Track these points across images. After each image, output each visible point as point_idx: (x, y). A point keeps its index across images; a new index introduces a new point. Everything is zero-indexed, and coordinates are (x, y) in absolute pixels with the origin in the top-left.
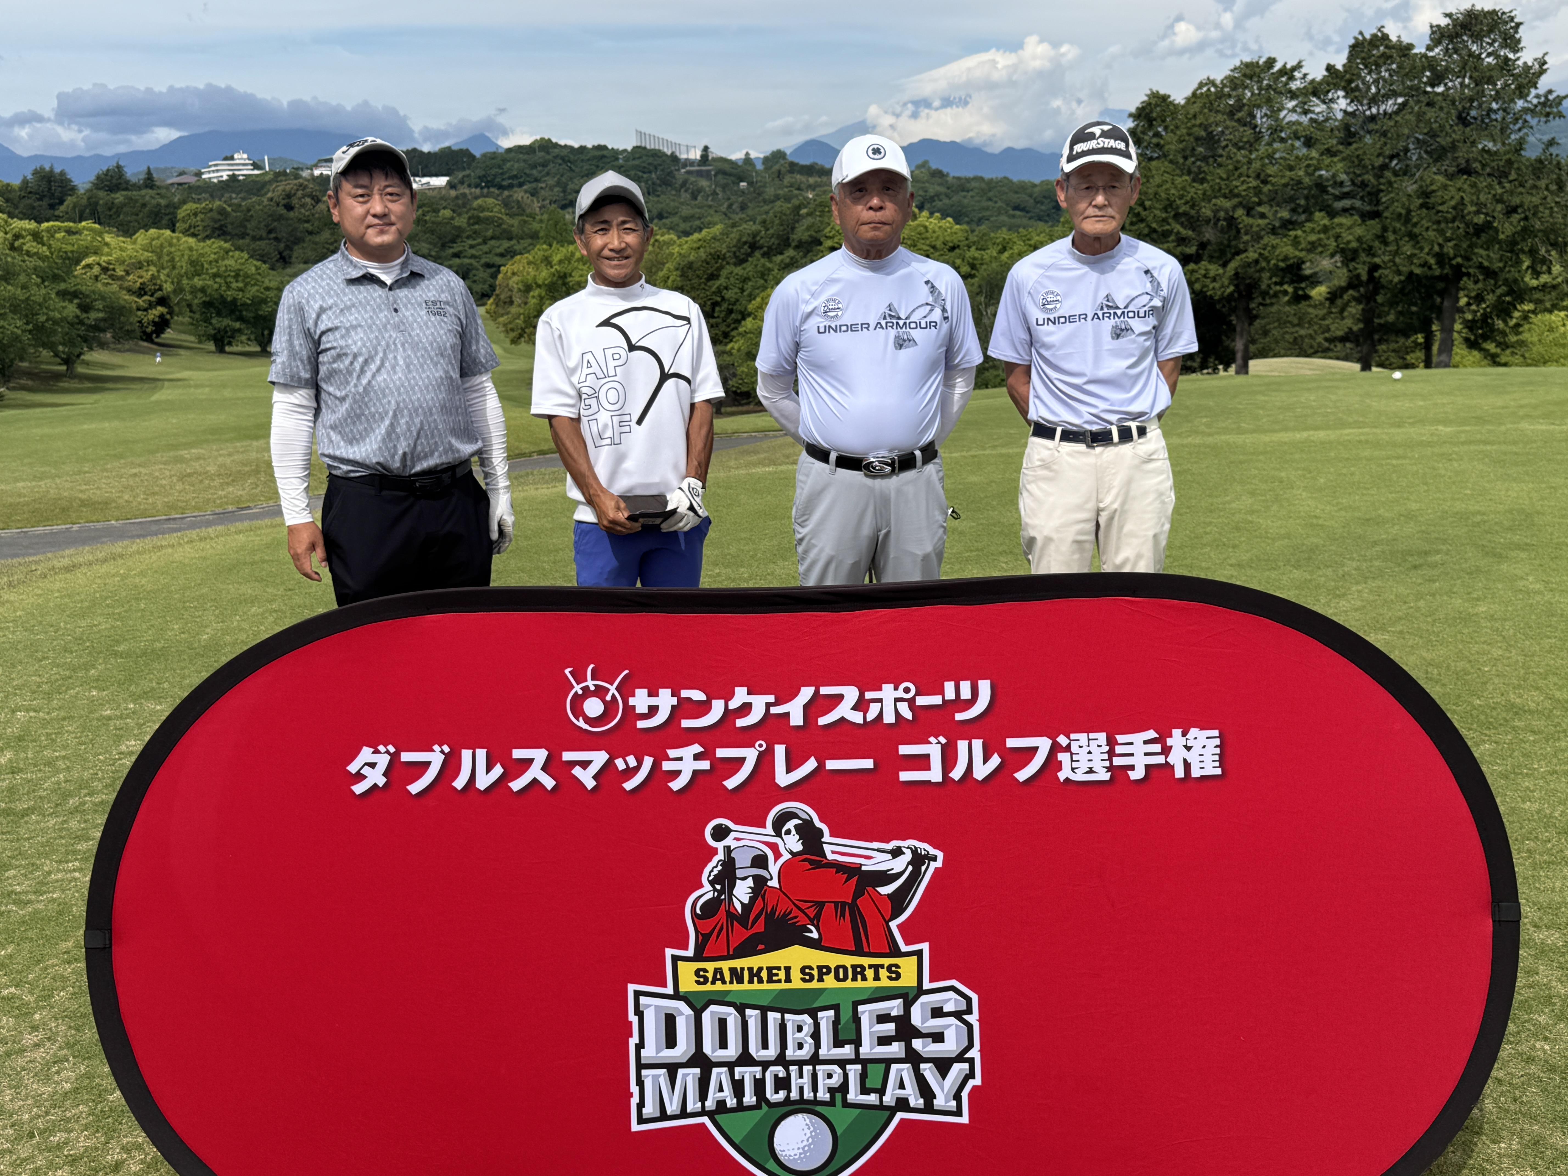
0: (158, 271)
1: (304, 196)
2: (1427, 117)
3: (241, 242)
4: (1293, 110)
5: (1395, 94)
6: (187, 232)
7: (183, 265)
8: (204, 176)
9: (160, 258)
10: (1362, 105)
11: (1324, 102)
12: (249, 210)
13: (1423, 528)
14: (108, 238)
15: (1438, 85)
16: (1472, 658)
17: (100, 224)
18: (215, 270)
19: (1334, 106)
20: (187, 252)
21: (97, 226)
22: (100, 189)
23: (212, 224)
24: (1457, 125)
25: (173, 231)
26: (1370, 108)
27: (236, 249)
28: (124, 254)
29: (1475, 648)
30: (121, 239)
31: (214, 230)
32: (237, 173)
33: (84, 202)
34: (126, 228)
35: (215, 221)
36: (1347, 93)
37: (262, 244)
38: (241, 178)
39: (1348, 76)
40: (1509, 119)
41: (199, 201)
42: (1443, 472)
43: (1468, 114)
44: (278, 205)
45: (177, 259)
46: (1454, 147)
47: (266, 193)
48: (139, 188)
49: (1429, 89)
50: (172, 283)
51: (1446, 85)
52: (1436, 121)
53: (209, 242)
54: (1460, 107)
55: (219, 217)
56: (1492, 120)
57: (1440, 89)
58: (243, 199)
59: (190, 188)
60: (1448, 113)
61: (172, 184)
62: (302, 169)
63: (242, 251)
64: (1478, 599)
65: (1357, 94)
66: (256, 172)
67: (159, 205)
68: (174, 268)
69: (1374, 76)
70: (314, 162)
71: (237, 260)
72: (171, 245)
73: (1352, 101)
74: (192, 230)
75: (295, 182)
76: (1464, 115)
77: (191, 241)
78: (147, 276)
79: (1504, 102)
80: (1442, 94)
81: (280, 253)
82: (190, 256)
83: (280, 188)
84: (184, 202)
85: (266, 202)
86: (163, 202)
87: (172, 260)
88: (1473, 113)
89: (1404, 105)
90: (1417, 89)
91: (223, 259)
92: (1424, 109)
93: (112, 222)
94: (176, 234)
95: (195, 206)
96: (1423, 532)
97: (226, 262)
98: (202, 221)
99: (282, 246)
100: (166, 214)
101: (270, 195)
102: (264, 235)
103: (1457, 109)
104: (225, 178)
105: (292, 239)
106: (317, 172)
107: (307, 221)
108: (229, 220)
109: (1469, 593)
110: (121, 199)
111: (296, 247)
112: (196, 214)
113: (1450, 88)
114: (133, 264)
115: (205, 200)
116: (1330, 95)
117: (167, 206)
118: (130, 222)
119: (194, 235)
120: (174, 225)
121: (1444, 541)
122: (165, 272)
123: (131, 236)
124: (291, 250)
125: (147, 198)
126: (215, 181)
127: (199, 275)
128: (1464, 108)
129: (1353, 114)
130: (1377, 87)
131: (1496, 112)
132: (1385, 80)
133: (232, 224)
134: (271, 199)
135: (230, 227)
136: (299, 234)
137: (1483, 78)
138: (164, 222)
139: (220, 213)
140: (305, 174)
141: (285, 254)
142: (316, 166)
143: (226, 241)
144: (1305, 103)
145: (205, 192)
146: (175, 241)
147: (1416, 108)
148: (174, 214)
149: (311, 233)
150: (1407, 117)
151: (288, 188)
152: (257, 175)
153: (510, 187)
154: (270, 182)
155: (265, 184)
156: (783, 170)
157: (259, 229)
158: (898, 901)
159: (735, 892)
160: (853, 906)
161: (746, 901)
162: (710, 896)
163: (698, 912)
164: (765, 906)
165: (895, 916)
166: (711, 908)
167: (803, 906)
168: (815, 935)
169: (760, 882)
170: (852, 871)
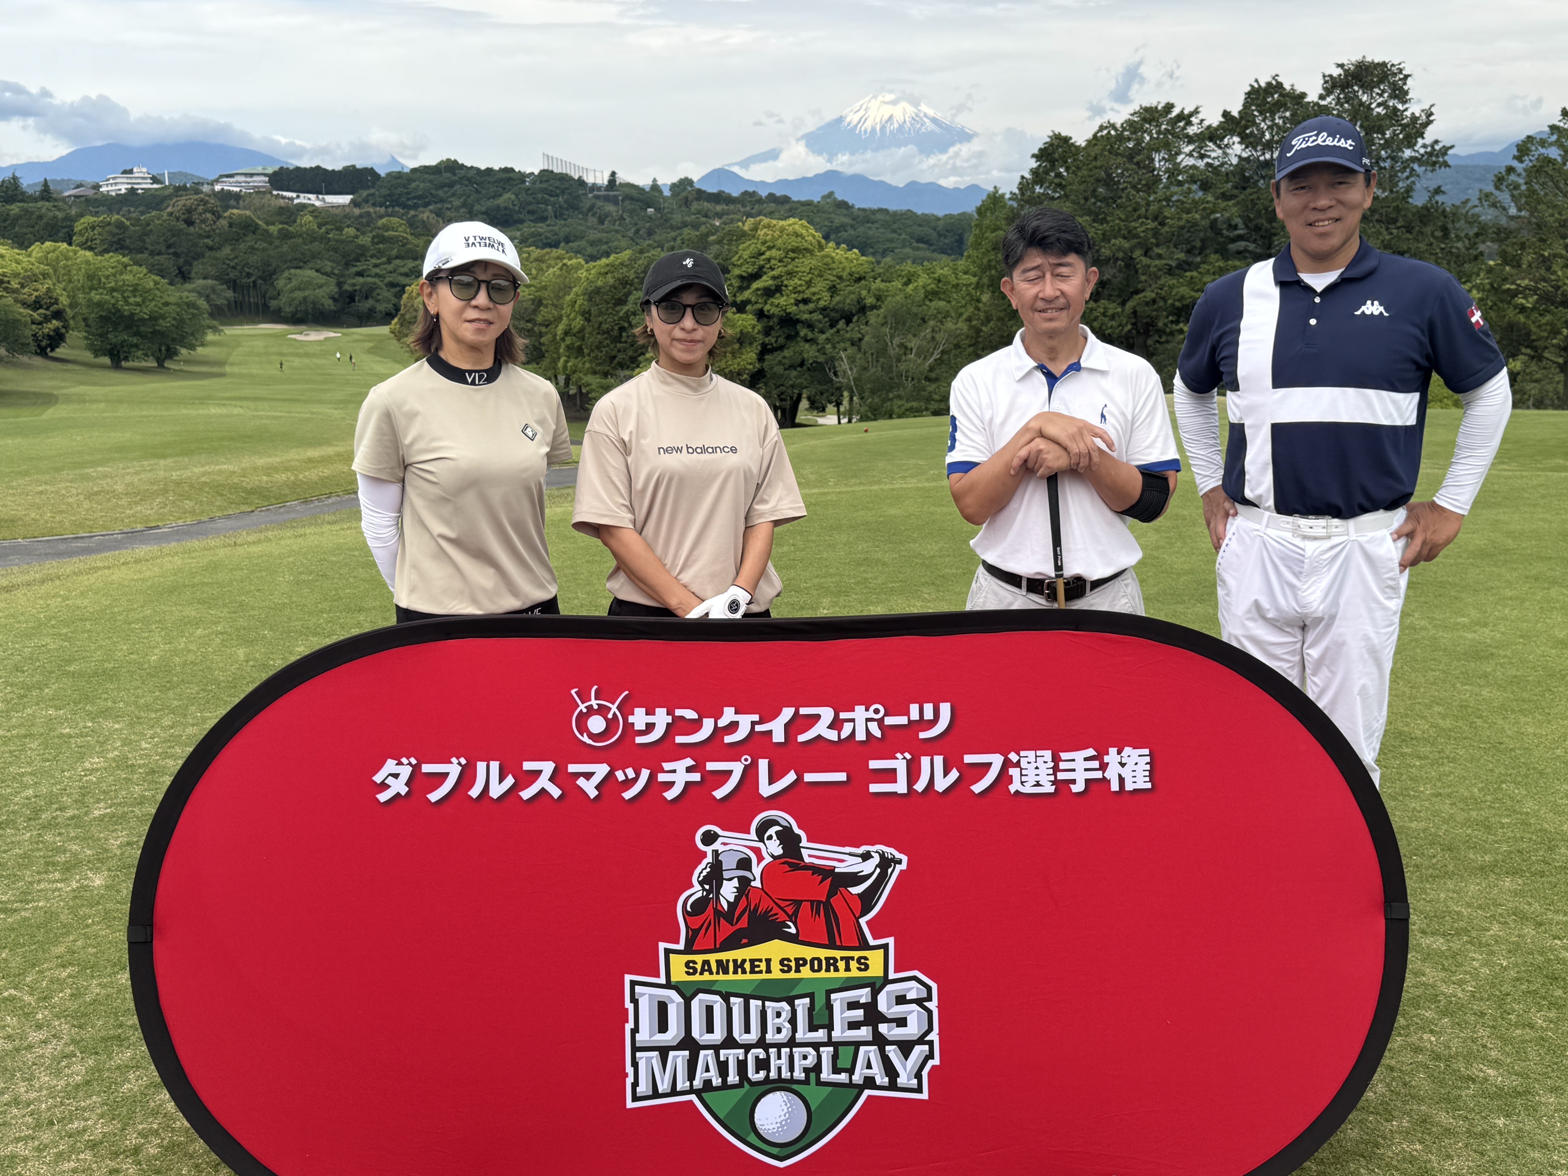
152: (157, 190)
153: (415, 207)
154: (170, 197)
155: (164, 199)
156: (690, 197)
157: (158, 244)
158: (867, 900)
159: (722, 892)
160: (827, 905)
161: (732, 900)
162: (699, 895)
163: (689, 909)
164: (749, 904)
165: (864, 913)
166: (700, 905)
167: (783, 904)
168: (793, 930)
169: (744, 882)
170: (829, 872)
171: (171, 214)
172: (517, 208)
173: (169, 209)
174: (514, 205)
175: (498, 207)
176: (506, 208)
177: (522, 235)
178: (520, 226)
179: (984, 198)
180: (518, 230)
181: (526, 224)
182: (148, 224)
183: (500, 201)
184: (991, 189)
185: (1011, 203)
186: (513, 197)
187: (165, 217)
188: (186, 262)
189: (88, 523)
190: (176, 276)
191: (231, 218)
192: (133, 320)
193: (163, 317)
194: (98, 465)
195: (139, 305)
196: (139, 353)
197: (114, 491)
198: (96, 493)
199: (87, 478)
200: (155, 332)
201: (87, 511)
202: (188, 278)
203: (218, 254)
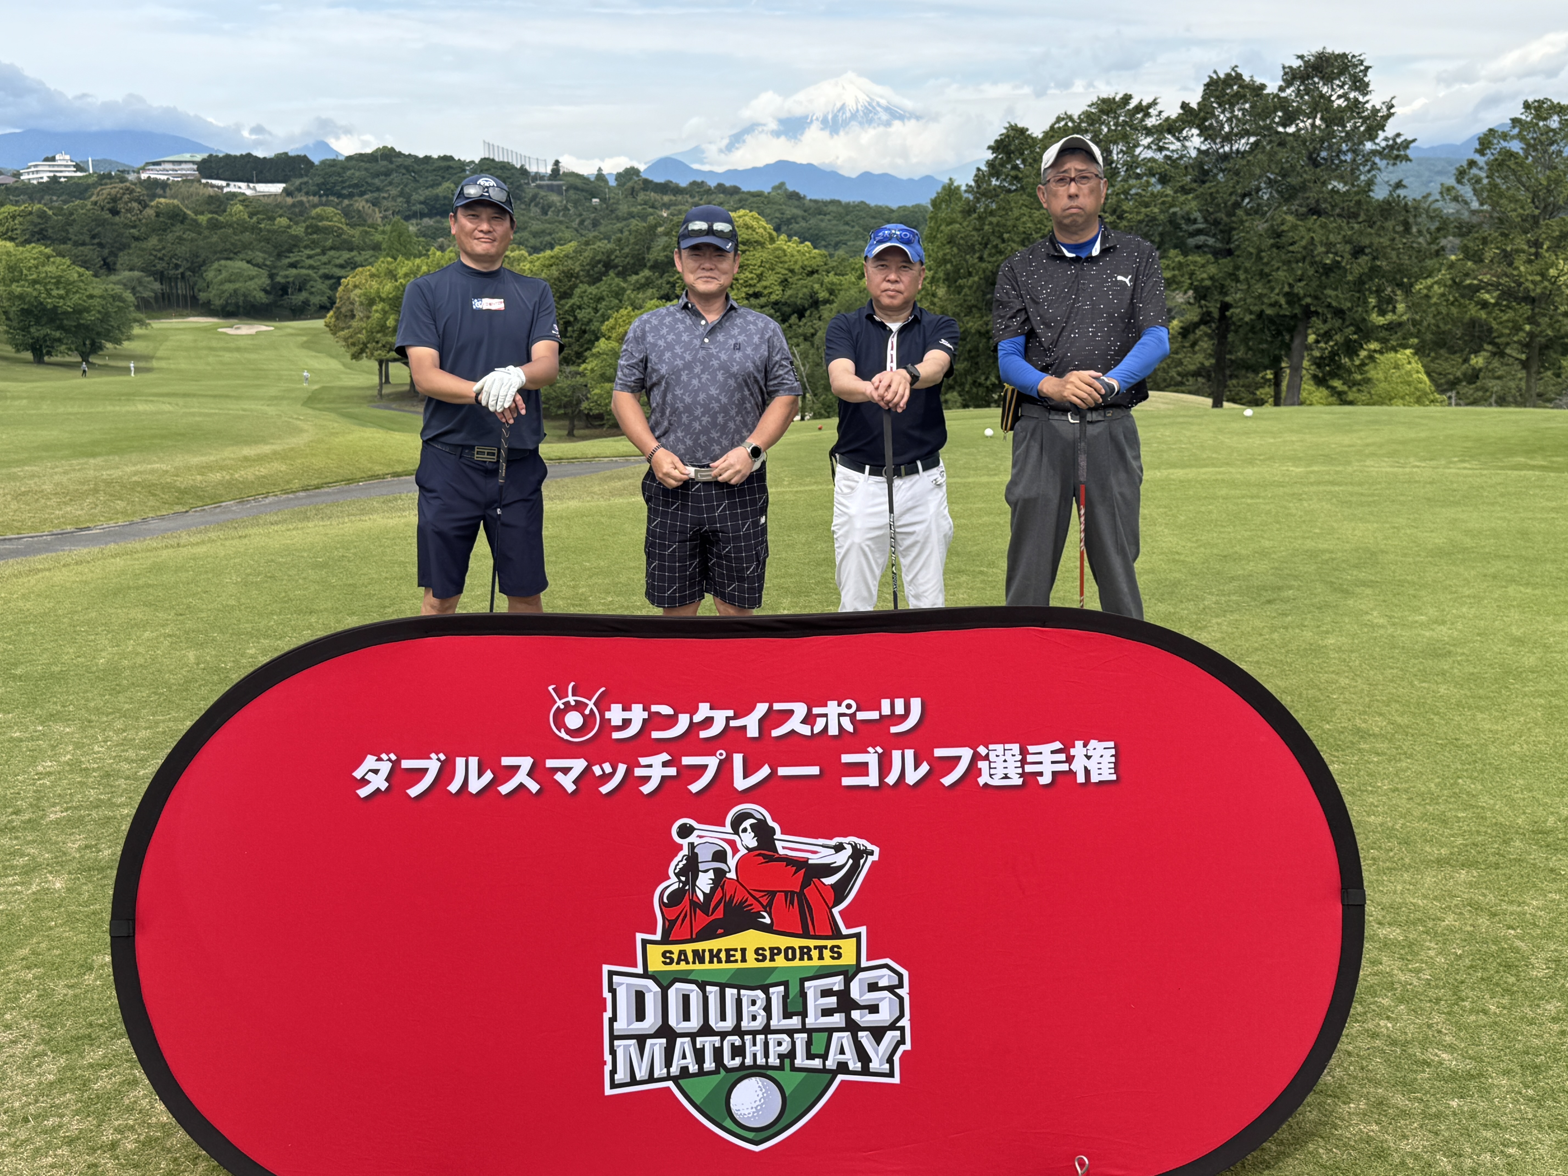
2: (1279, 158)
3: (62, 247)
4: (1149, 147)
5: (1248, 133)
6: (3, 236)
10: (1215, 143)
11: (1178, 139)
13: (1276, 565)
15: (1290, 125)
16: (1322, 687)
19: (1187, 144)
20: (5, 257)
23: (31, 227)
24: (1307, 165)
26: (1223, 146)
29: (1324, 677)
31: (33, 234)
36: (1201, 131)
37: (85, 249)
39: (1202, 114)
40: (1360, 160)
42: (1294, 511)
43: (1318, 155)
44: (102, 209)
46: (1303, 187)
49: (1281, 129)
51: (1297, 125)
52: (1287, 162)
54: (1311, 147)
55: (40, 221)
56: (1341, 161)
57: (1291, 129)
58: (65, 202)
60: (1299, 153)
64: (1327, 632)
65: (1210, 132)
69: (1228, 115)
73: (1206, 140)
74: (10, 234)
76: (1315, 156)
77: (9, 245)
79: (1354, 144)
80: (1293, 134)
81: (104, 260)
82: (7, 261)
88: (1324, 154)
89: (1256, 144)
90: (1269, 128)
91: (44, 265)
92: (1276, 149)
95: (13, 208)
96: (1276, 568)
98: (21, 224)
99: (106, 252)
102: (87, 240)
103: (1308, 149)
107: (134, 227)
108: (50, 224)
109: (1319, 627)
111: (121, 254)
112: (14, 218)
113: (1301, 129)
116: (1184, 133)
119: (12, 239)
121: (1296, 578)
124: (116, 256)
128: (1315, 149)
129: (1206, 153)
130: (1230, 125)
131: (1345, 153)
132: (1238, 120)
133: (53, 228)
135: (50, 231)
136: (124, 240)
137: (1334, 118)
139: (40, 217)
141: (109, 260)
143: (46, 246)
144: (1160, 140)
147: (1268, 148)
149: (137, 239)
150: (1260, 156)
152: (79, 178)
153: (350, 195)
154: (94, 185)
155: (88, 187)
156: (637, 187)
157: (82, 234)
158: (840, 891)
159: (698, 883)
160: (801, 895)
161: (707, 891)
162: (676, 886)
163: (665, 900)
164: (724, 895)
165: (837, 903)
166: (676, 897)
167: (757, 895)
168: (767, 920)
169: (720, 874)
170: (800, 864)
171: (95, 203)
173: (94, 198)
175: (437, 196)
179: (939, 189)
182: (71, 214)
183: (440, 191)
184: (945, 180)
185: (966, 195)
187: (89, 206)
188: (111, 253)
189: (15, 524)
190: (101, 267)
191: (157, 207)
192: (56, 314)
193: (87, 310)
194: (25, 464)
195: (61, 297)
196: (63, 348)
197: (42, 491)
198: (24, 494)
199: (13, 478)
200: (79, 326)
201: (15, 511)
202: (115, 270)
203: (144, 245)
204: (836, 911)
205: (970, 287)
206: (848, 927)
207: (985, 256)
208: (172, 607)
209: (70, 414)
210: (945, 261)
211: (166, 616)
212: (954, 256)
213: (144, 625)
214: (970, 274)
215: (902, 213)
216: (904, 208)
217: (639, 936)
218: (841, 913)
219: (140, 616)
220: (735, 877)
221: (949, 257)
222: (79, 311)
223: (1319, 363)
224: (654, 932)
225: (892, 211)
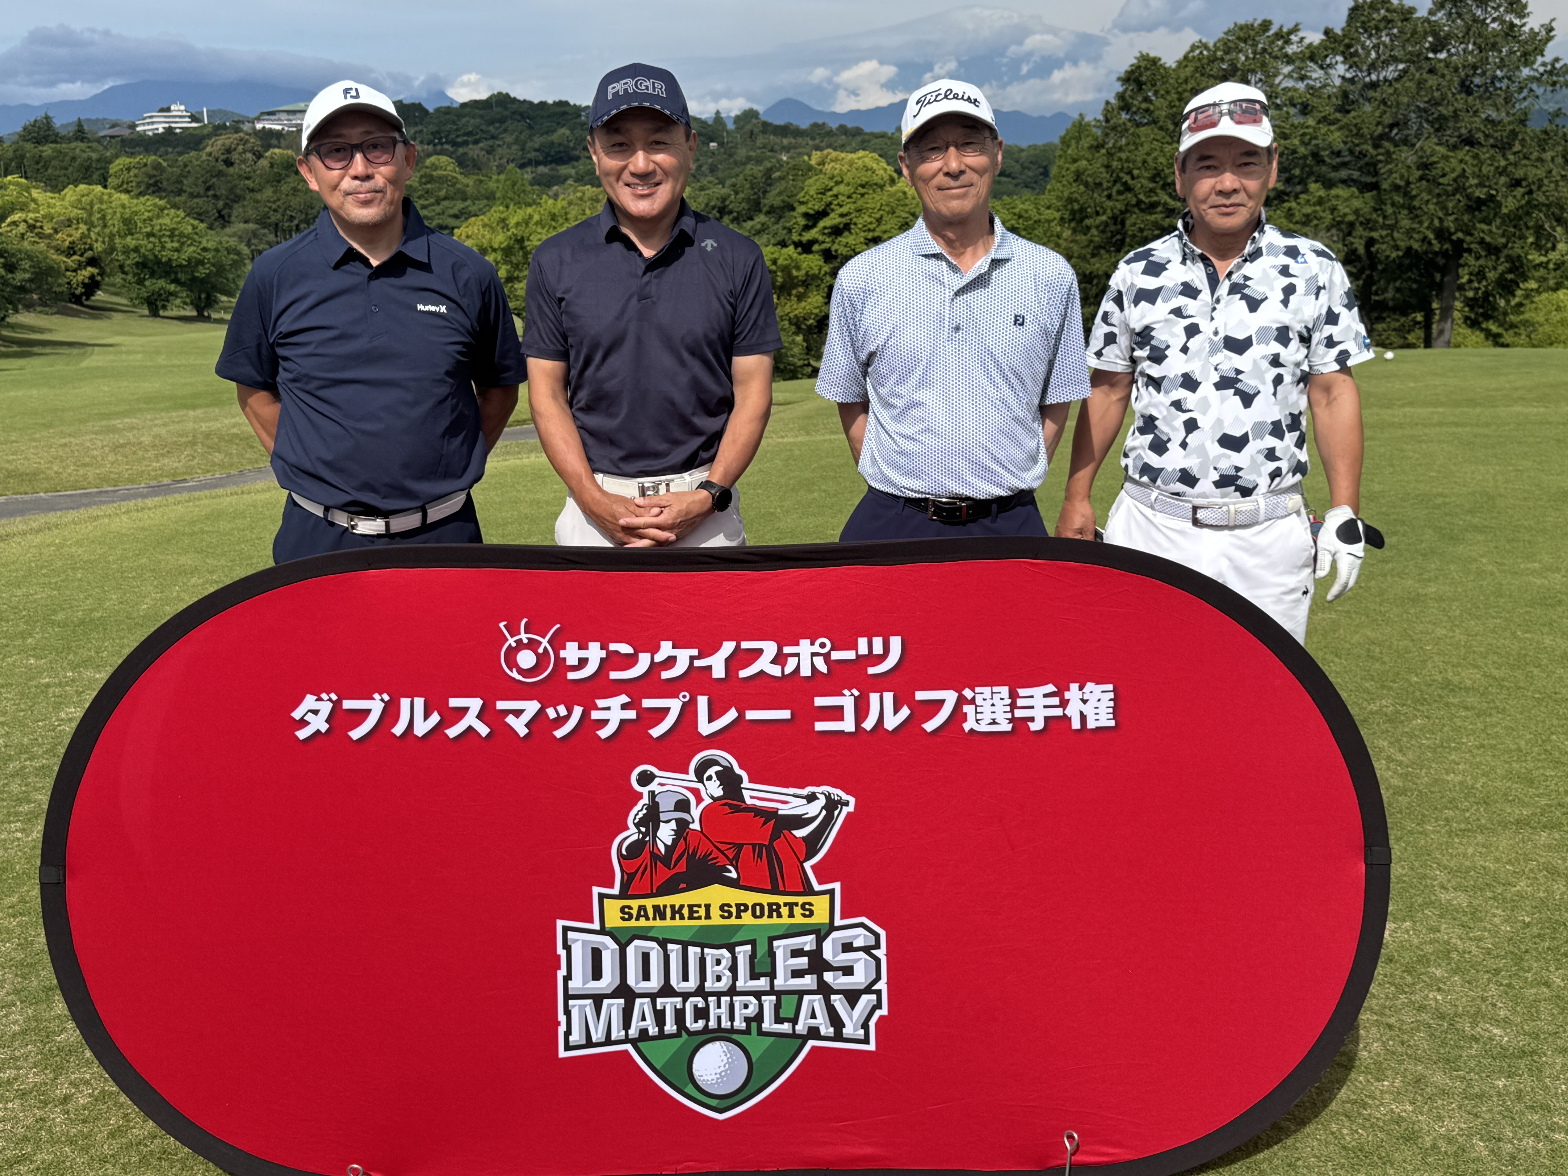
0: (89, 230)
1: (245, 152)
3: (177, 199)
6: (118, 188)
7: (114, 224)
8: (138, 129)
9: (91, 214)
12: (186, 166)
14: (35, 193)
17: (26, 178)
18: (149, 229)
20: (119, 210)
21: (23, 180)
22: (28, 141)
23: (146, 180)
25: (105, 187)
27: (172, 207)
28: (53, 211)
30: (49, 194)
31: (148, 186)
32: (173, 125)
33: (10, 154)
34: (54, 182)
35: (150, 177)
37: (200, 201)
38: (178, 131)
41: (132, 155)
44: (217, 160)
45: (109, 217)
47: (204, 148)
48: (70, 141)
50: (104, 242)
53: (142, 199)
55: (155, 172)
58: (181, 154)
59: (123, 141)
61: (105, 137)
62: (243, 123)
63: (178, 209)
66: (194, 125)
67: (90, 158)
68: (105, 226)
70: (257, 114)
71: (171, 218)
72: (101, 201)
74: (125, 186)
75: (236, 136)
77: (124, 197)
78: (77, 235)
81: (219, 212)
82: (122, 214)
83: (219, 142)
84: (117, 156)
85: (204, 157)
86: (94, 156)
87: (103, 218)
90: (1418, 54)
91: (158, 217)
93: (39, 176)
94: (108, 191)
95: (128, 160)
97: (161, 221)
98: (136, 176)
99: (221, 204)
100: (97, 169)
101: (208, 149)
102: (202, 192)
104: (161, 130)
105: (232, 197)
106: (259, 126)
107: (248, 178)
108: (165, 176)
110: (50, 152)
111: (236, 206)
112: (129, 170)
114: (62, 222)
115: (139, 154)
117: (98, 160)
118: (59, 176)
119: (127, 191)
120: (106, 180)
122: (96, 230)
123: (59, 191)
124: (231, 208)
125: (77, 151)
126: (150, 133)
127: (132, 234)
133: (168, 180)
134: (210, 154)
135: (165, 183)
136: (238, 191)
138: (95, 177)
139: (155, 168)
140: (246, 127)
141: (224, 212)
142: (258, 119)
143: (161, 198)
145: (138, 145)
146: (105, 197)
147: (1417, 75)
148: (106, 169)
149: (252, 190)
151: (228, 142)
152: (194, 129)
153: (465, 143)
154: (208, 136)
155: (203, 138)
156: (756, 130)
157: (197, 185)
158: (812, 843)
159: (658, 834)
160: (770, 848)
161: (669, 843)
162: (635, 837)
163: (624, 852)
164: (687, 847)
165: (809, 857)
166: (636, 848)
167: (723, 847)
168: (734, 875)
169: (682, 825)
170: (772, 814)
172: (571, 144)
174: (569, 141)
175: (552, 143)
176: (560, 145)
177: (577, 173)
178: (575, 163)
179: (1069, 125)
180: (573, 167)
181: (582, 161)
183: (555, 137)
184: (1076, 116)
185: (1094, 130)
186: (568, 132)
188: (226, 205)
189: (112, 476)
190: (215, 220)
191: (272, 158)
192: (171, 267)
193: (201, 262)
194: (125, 417)
195: (177, 250)
196: (178, 301)
197: (140, 443)
198: (122, 446)
199: (113, 430)
200: (194, 279)
201: (113, 463)
202: (229, 222)
203: (258, 196)
204: (808, 865)
205: (1097, 227)
206: (820, 883)
207: (1114, 194)
208: (224, 554)
209: (174, 366)
210: (1070, 200)
211: (215, 562)
212: (1081, 195)
213: (194, 571)
214: (1097, 213)
215: (1032, 152)
216: (1035, 147)
217: (596, 890)
218: (813, 867)
219: (189, 562)
220: (698, 828)
221: (1076, 195)
222: (194, 263)
223: (1471, 303)
224: (612, 886)
225: (1021, 150)
